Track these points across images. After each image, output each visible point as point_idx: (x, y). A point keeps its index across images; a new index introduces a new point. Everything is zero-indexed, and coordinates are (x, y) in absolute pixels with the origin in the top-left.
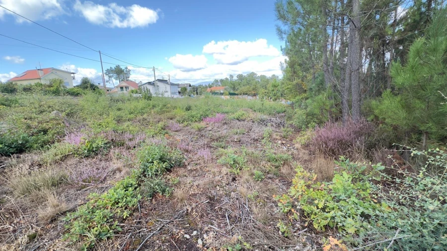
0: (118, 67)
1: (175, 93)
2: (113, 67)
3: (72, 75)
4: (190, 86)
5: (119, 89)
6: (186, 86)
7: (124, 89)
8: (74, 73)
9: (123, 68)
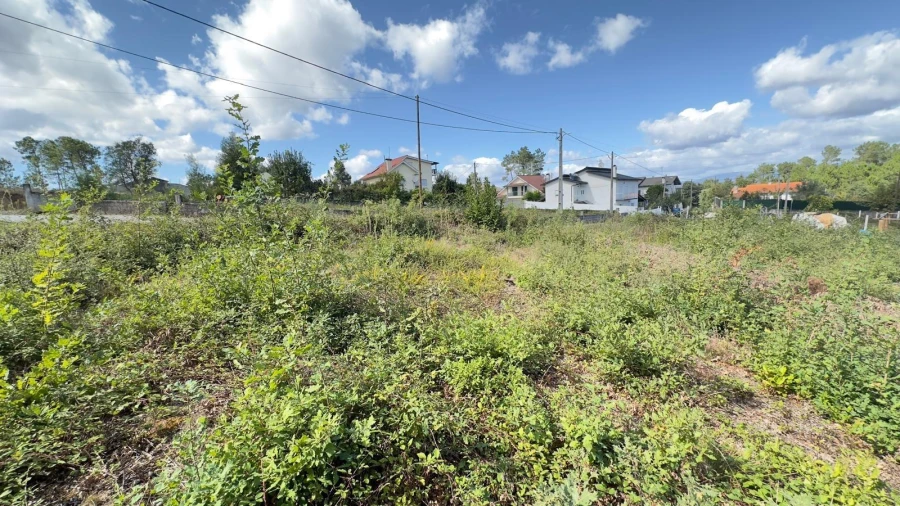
0: (524, 149)
1: (628, 201)
2: (517, 150)
3: (433, 167)
4: (677, 181)
5: (510, 191)
6: (663, 182)
7: (519, 191)
8: (435, 163)
9: (532, 151)
